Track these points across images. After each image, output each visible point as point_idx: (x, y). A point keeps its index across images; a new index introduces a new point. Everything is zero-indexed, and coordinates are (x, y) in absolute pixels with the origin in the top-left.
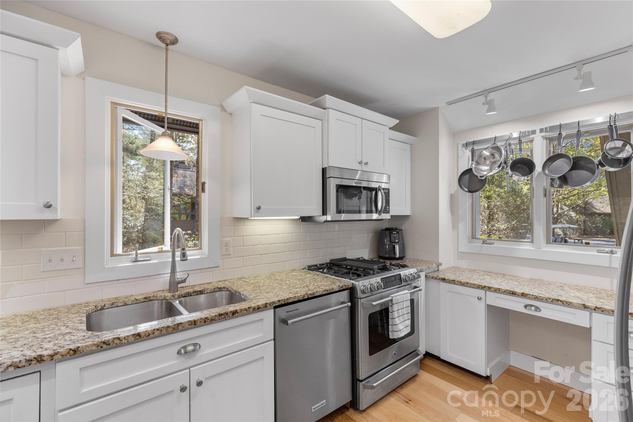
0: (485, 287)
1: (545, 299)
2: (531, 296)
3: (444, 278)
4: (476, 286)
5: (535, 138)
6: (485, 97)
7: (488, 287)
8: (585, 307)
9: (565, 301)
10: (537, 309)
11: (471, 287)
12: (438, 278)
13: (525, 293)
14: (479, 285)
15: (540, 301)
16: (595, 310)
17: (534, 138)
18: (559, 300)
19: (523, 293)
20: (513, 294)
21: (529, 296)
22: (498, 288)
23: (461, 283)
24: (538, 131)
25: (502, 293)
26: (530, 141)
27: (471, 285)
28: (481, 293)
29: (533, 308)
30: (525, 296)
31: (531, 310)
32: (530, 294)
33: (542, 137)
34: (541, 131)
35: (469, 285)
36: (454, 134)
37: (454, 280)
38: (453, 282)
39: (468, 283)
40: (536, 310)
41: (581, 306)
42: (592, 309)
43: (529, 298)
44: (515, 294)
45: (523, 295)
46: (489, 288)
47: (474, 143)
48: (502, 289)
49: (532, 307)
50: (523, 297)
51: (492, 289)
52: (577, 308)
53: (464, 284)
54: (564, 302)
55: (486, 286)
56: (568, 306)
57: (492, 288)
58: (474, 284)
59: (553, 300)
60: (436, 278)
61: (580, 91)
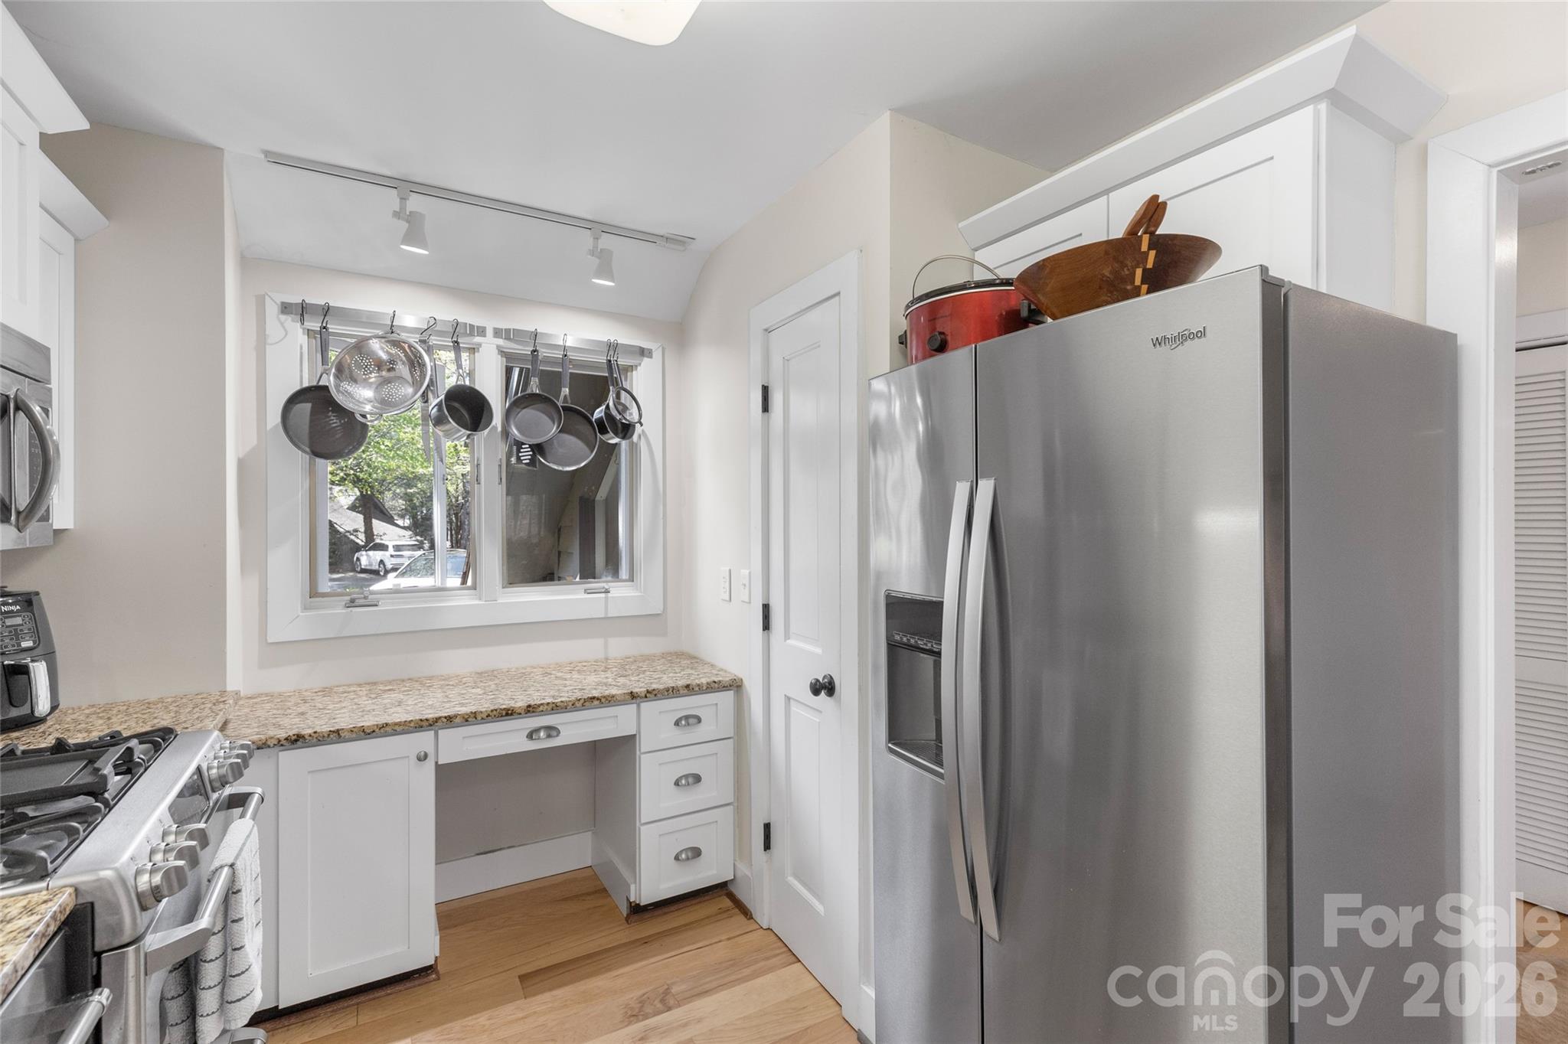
0: (437, 720)
1: (570, 704)
2: (546, 707)
3: (298, 736)
4: (412, 725)
5: (483, 345)
6: (401, 199)
7: (445, 717)
8: (633, 696)
9: (604, 697)
10: (551, 731)
11: (395, 733)
12: (271, 743)
13: (532, 703)
14: (421, 720)
15: (562, 710)
16: (646, 697)
17: (480, 345)
18: (594, 698)
19: (529, 706)
20: (507, 714)
21: (541, 708)
22: (472, 712)
23: (363, 731)
24: (490, 332)
25: (483, 721)
26: (469, 349)
27: (397, 728)
28: (423, 741)
29: (542, 734)
30: (533, 712)
31: (539, 739)
32: (542, 704)
33: (498, 347)
34: (497, 333)
35: (388, 729)
36: (248, 263)
37: (337, 732)
38: (336, 736)
39: (387, 724)
40: (549, 736)
41: (627, 697)
42: (641, 698)
43: (543, 713)
44: (512, 714)
45: (531, 710)
46: (449, 719)
47: (326, 311)
48: (481, 712)
49: (540, 732)
50: (529, 714)
51: (458, 720)
52: (622, 703)
53: (374, 731)
54: (603, 700)
55: (440, 718)
56: (609, 704)
57: (456, 716)
58: (406, 721)
59: (585, 701)
60: (264, 744)
61: (593, 280)
